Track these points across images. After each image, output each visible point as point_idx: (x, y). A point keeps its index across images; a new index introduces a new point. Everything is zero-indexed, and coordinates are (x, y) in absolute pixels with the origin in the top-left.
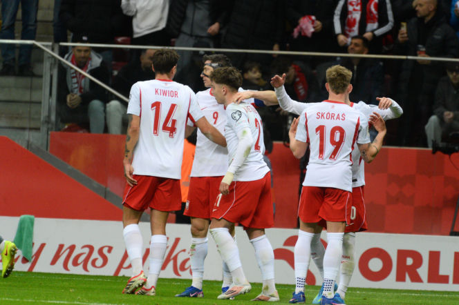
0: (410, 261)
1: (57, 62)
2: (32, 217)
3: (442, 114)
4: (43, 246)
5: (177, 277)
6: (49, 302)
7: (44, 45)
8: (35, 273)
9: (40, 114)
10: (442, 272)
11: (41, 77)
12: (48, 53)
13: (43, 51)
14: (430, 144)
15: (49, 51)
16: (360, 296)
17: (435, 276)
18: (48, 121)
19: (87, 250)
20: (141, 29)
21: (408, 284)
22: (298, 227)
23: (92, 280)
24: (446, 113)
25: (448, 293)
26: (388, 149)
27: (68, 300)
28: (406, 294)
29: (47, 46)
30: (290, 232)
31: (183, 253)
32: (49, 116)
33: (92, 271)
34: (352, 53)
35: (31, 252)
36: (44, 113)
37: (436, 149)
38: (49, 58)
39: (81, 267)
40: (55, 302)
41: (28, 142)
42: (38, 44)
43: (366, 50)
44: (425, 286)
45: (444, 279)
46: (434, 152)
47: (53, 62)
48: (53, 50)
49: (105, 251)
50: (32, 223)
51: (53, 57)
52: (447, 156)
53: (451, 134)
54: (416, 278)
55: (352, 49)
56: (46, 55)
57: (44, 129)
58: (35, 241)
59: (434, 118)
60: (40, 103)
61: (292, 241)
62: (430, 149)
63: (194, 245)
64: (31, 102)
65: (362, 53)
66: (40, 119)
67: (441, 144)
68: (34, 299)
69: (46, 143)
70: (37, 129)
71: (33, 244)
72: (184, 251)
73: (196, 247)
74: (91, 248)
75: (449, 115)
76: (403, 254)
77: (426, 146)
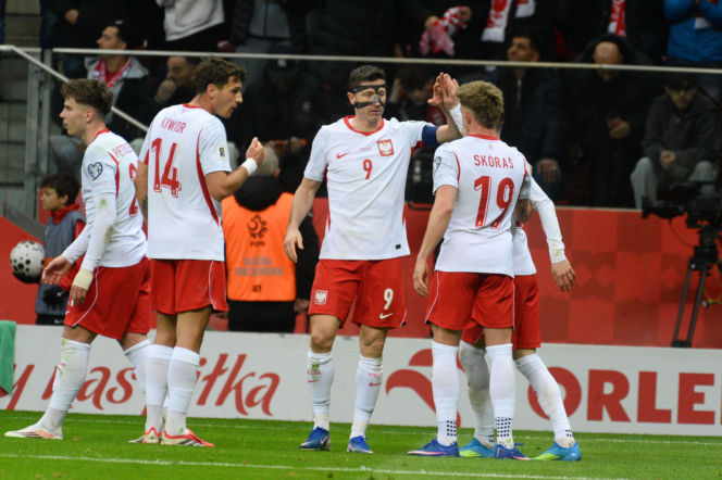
0: (608, 388)
1: (49, 79)
2: (14, 323)
3: (658, 154)
4: (30, 369)
5: (241, 416)
6: (41, 457)
7: (28, 53)
8: (18, 412)
9: (23, 161)
10: (660, 404)
11: (24, 102)
12: (34, 64)
13: (27, 61)
14: (639, 202)
15: (36, 61)
16: (531, 444)
17: (648, 412)
18: (35, 172)
19: (99, 375)
20: (183, 26)
21: (607, 425)
22: (431, 335)
23: (108, 422)
24: (664, 153)
25: (672, 438)
26: (571, 212)
27: (70, 454)
28: (604, 440)
29: (33, 54)
30: (419, 344)
31: (250, 378)
32: (37, 165)
33: (108, 409)
34: (514, 60)
35: (12, 379)
36: (30, 160)
37: (648, 210)
38: (36, 72)
39: (90, 401)
40: (51, 457)
41: (5, 205)
42: (20, 51)
43: (537, 55)
44: (634, 427)
45: (664, 417)
46: (645, 215)
47: (43, 78)
48: (42, 60)
49: (128, 376)
50: (13, 332)
51: (43, 70)
52: (665, 222)
53: (671, 187)
54: (618, 415)
55: (513, 53)
56: (31, 68)
57: (30, 183)
58: (17, 361)
59: (644, 162)
60: (22, 144)
61: (425, 358)
62: (639, 210)
63: (317, 366)
64: (9, 143)
65: (529, 60)
66: (23, 169)
67: (656, 203)
68: (17, 453)
69: (32, 206)
70: (20, 185)
71: (15, 366)
72: (253, 374)
73: (321, 368)
74: (106, 372)
75: (668, 157)
76: (597, 377)
77: (633, 206)
